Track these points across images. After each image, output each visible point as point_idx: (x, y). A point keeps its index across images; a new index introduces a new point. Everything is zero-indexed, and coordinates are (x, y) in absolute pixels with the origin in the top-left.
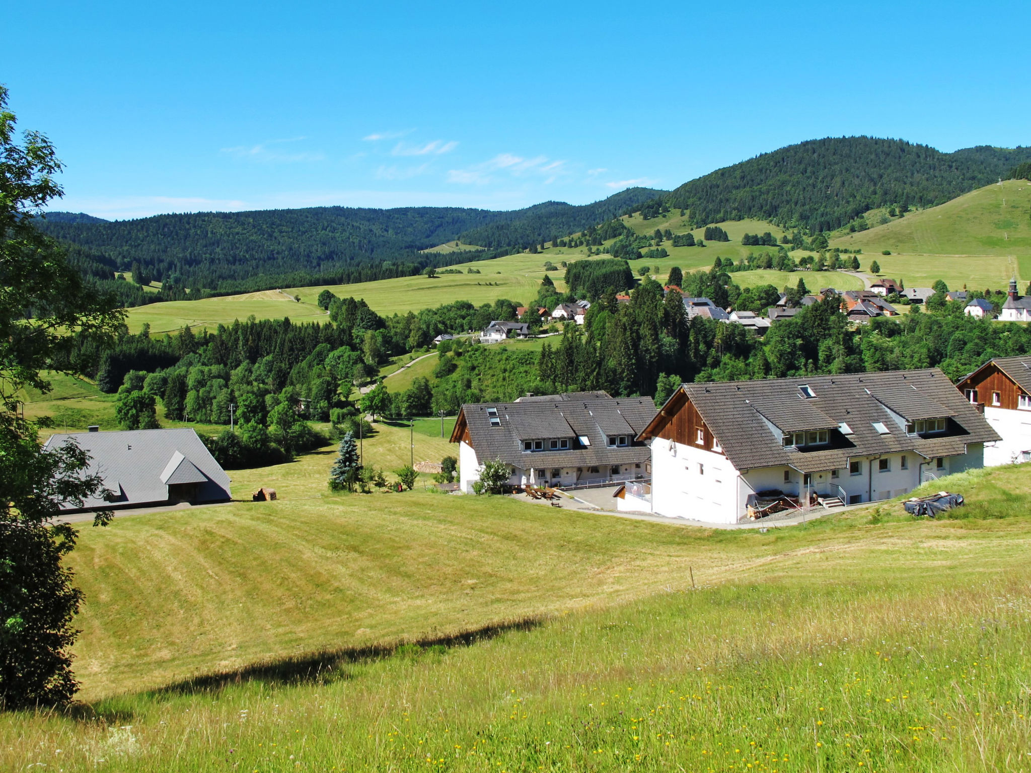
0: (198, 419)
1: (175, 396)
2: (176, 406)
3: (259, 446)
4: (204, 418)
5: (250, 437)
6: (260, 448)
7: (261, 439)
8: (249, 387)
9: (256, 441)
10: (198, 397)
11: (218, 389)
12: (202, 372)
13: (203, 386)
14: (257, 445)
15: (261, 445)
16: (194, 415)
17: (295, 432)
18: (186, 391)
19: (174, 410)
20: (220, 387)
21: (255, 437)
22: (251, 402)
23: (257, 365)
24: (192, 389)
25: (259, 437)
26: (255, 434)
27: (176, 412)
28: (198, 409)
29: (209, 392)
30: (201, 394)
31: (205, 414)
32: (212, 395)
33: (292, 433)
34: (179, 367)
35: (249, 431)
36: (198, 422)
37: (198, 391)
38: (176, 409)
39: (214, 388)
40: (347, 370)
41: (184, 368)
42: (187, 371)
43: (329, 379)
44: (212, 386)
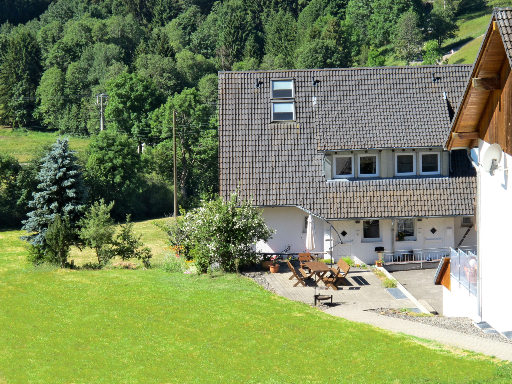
0: (63, 127)
1: (19, 78)
2: (21, 100)
3: (118, 179)
4: (73, 124)
5: (101, 161)
6: (120, 185)
7: (122, 166)
8: (166, 60)
9: (114, 169)
10: (63, 80)
11: (103, 64)
12: (88, 30)
13: (75, 58)
14: (114, 176)
15: (124, 178)
16: (56, 118)
17: (205, 152)
18: (41, 69)
19: (17, 108)
20: (108, 61)
21: (111, 160)
22: (132, 89)
23: (211, 16)
24: (52, 64)
25: (119, 161)
26: (111, 154)
27: (19, 113)
28: (63, 106)
29: (86, 71)
30: (68, 75)
31: (76, 116)
32: (91, 77)
33: (199, 153)
34: (46, 21)
35: (101, 148)
36: (63, 133)
37: (64, 70)
38: (20, 107)
39: (96, 63)
40: (387, 25)
41: (55, 24)
42: (61, 29)
43: (331, 43)
44: (91, 58)
